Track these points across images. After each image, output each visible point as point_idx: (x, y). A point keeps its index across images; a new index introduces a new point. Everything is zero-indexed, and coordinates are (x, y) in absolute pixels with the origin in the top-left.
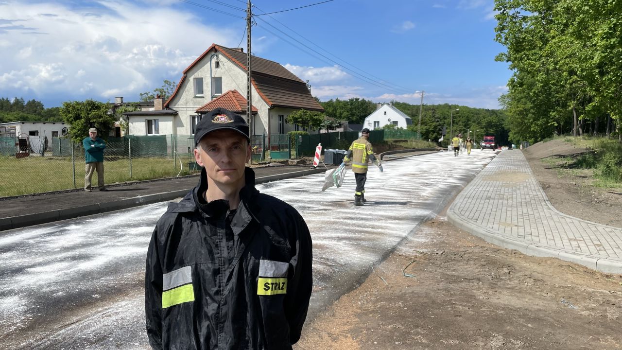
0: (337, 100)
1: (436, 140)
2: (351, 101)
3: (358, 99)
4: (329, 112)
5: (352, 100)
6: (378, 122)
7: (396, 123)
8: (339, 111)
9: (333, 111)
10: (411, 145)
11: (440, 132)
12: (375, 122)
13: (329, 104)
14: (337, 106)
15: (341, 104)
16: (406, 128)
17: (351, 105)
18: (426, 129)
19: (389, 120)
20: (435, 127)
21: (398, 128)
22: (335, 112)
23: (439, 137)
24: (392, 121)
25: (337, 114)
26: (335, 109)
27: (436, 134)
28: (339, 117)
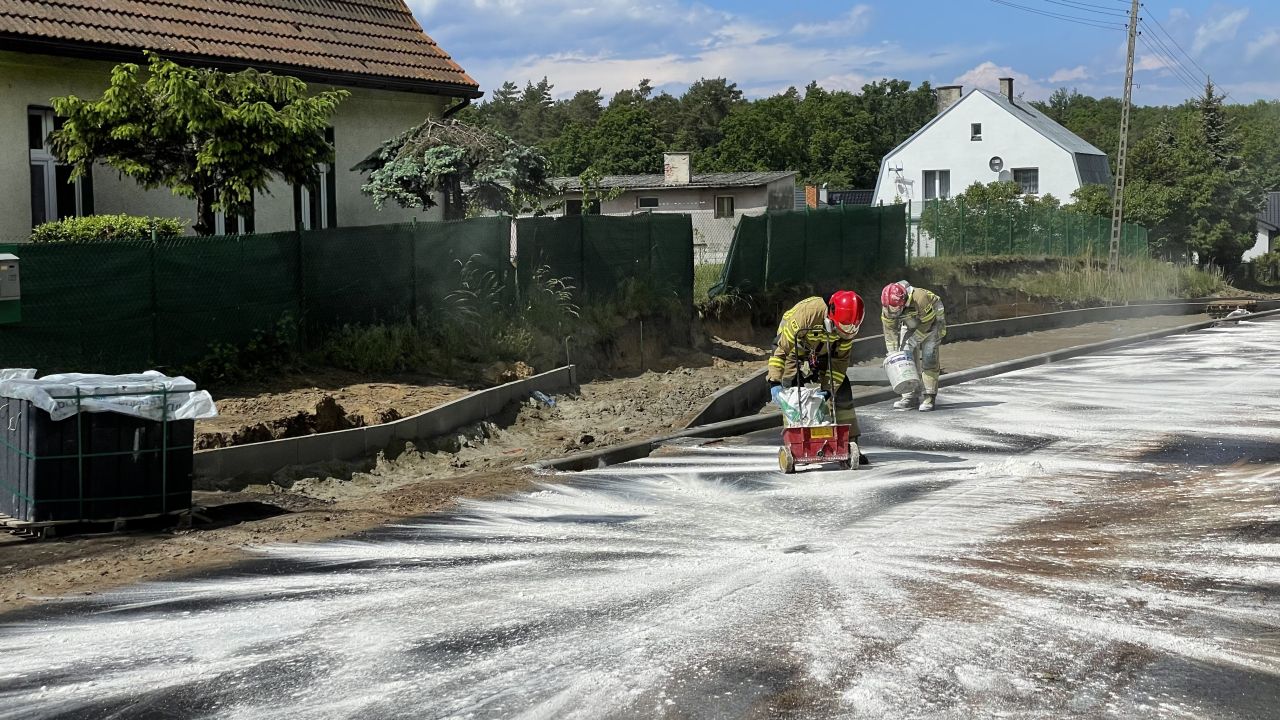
0: (813, 90)
1: (1225, 257)
2: (874, 93)
3: (906, 85)
4: (775, 142)
5: (879, 91)
6: (945, 175)
7: (1026, 177)
8: (818, 136)
9: (794, 136)
10: (1073, 286)
11: (1247, 217)
12: (929, 176)
13: (779, 108)
14: (813, 117)
15: (828, 110)
16: (1072, 201)
17: (872, 110)
18: (1170, 203)
19: (996, 163)
20: (1221, 191)
21: (1030, 202)
22: (801, 142)
23: (1239, 238)
24: (1007, 167)
25: (812, 148)
26: (803, 129)
27: (1223, 224)
28: (820, 161)
